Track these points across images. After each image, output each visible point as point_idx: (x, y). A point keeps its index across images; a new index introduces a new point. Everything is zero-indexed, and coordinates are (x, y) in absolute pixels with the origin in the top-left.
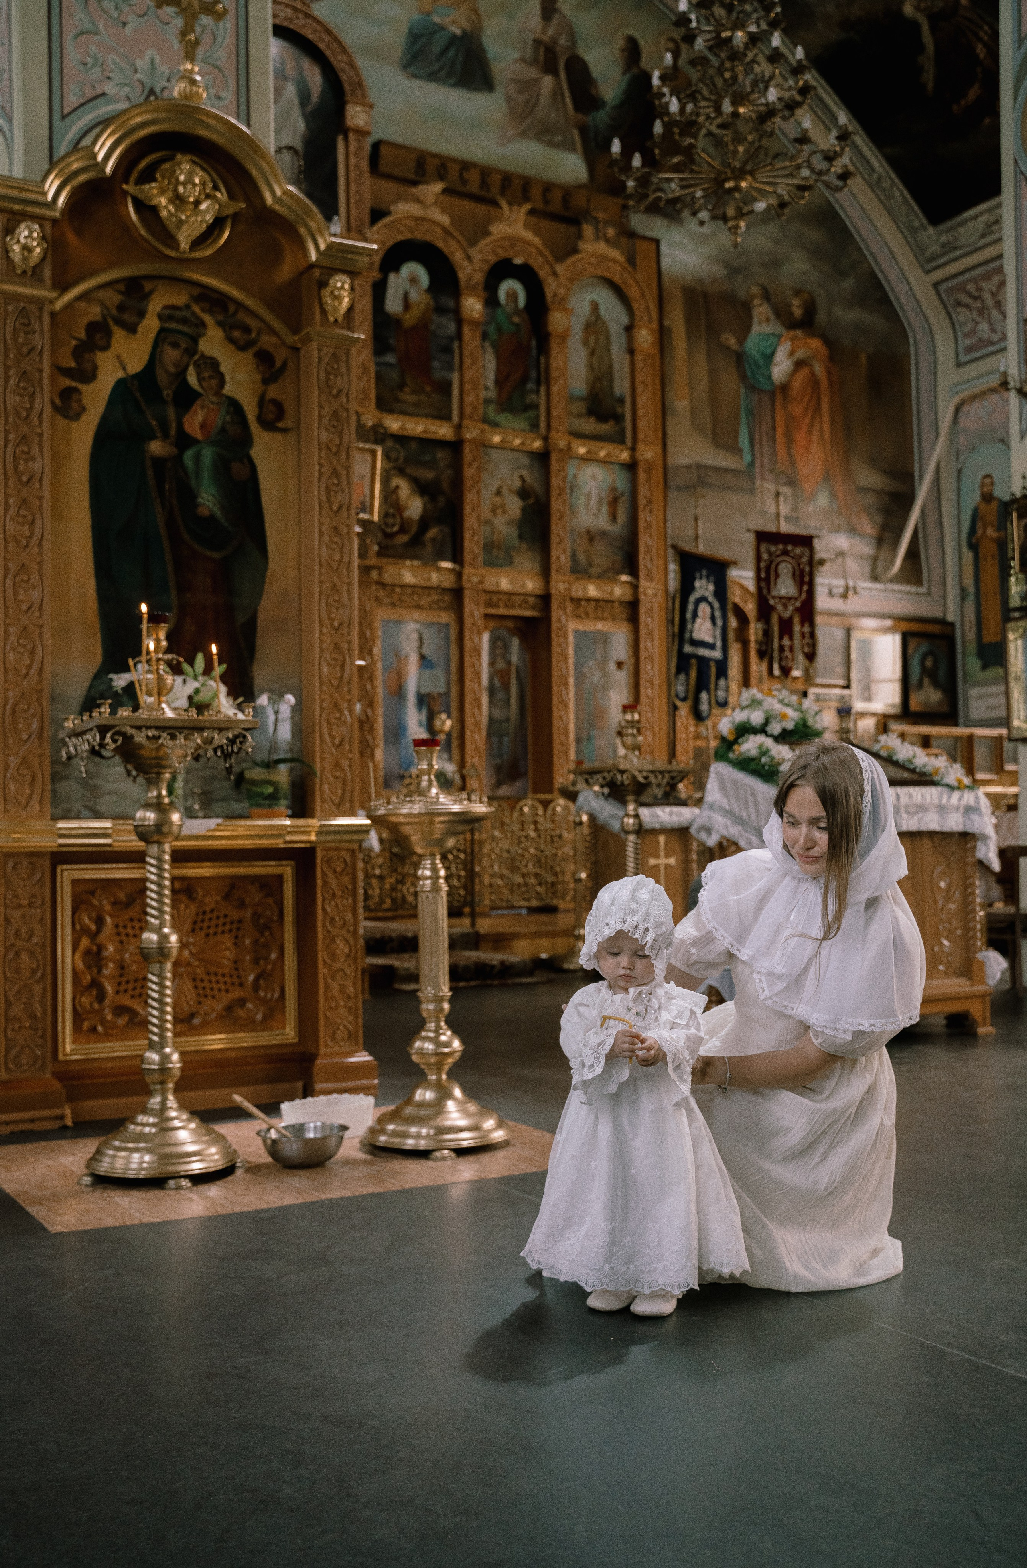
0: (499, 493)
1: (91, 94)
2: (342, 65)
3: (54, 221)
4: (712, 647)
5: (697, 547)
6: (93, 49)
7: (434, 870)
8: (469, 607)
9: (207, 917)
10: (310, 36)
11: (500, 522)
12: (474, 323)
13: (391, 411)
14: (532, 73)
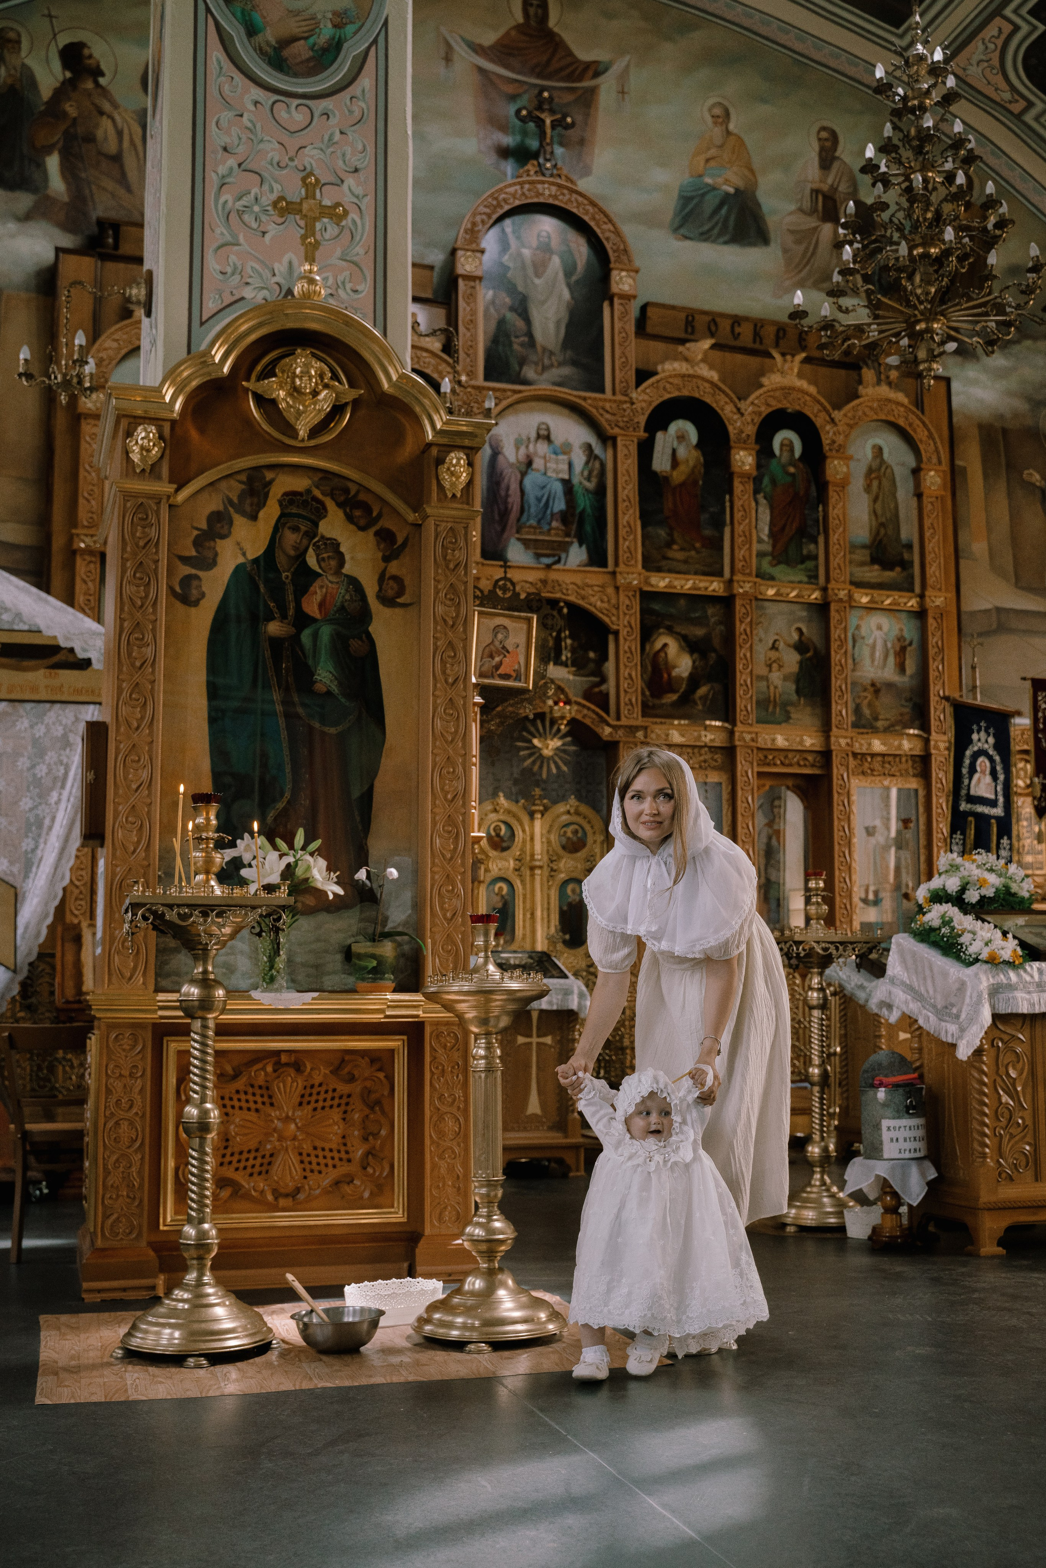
0: (774, 647)
1: (228, 299)
2: (608, 234)
3: (173, 422)
4: (993, 803)
5: (975, 698)
6: (233, 258)
7: (489, 1048)
8: (742, 765)
9: (314, 1091)
10: (575, 210)
11: (776, 677)
12: (745, 476)
13: (659, 570)
14: (812, 222)
